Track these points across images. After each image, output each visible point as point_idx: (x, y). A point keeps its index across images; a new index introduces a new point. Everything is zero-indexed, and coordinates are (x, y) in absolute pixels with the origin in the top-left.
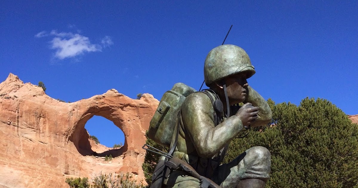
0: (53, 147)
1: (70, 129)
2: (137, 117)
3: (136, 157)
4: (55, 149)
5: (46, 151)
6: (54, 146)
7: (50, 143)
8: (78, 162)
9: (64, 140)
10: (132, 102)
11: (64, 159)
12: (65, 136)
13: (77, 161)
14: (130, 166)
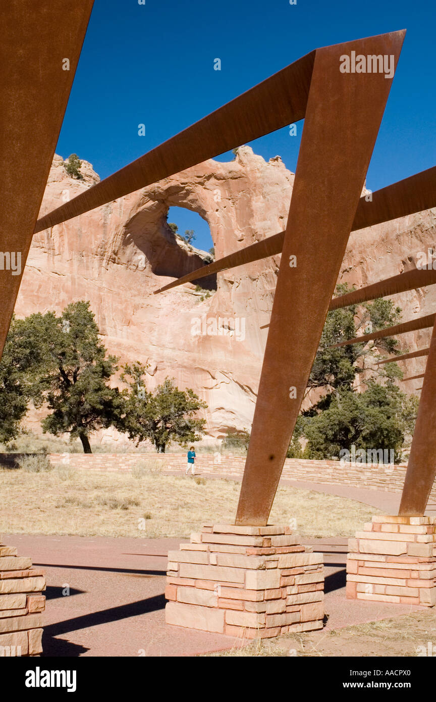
0: (77, 280)
1: (106, 241)
2: (229, 199)
3: (229, 290)
4: (80, 285)
5: (63, 289)
6: (79, 278)
7: (71, 272)
8: (126, 308)
9: (96, 264)
10: (218, 168)
11: (95, 303)
12: (98, 257)
13: (124, 306)
14: (218, 312)
